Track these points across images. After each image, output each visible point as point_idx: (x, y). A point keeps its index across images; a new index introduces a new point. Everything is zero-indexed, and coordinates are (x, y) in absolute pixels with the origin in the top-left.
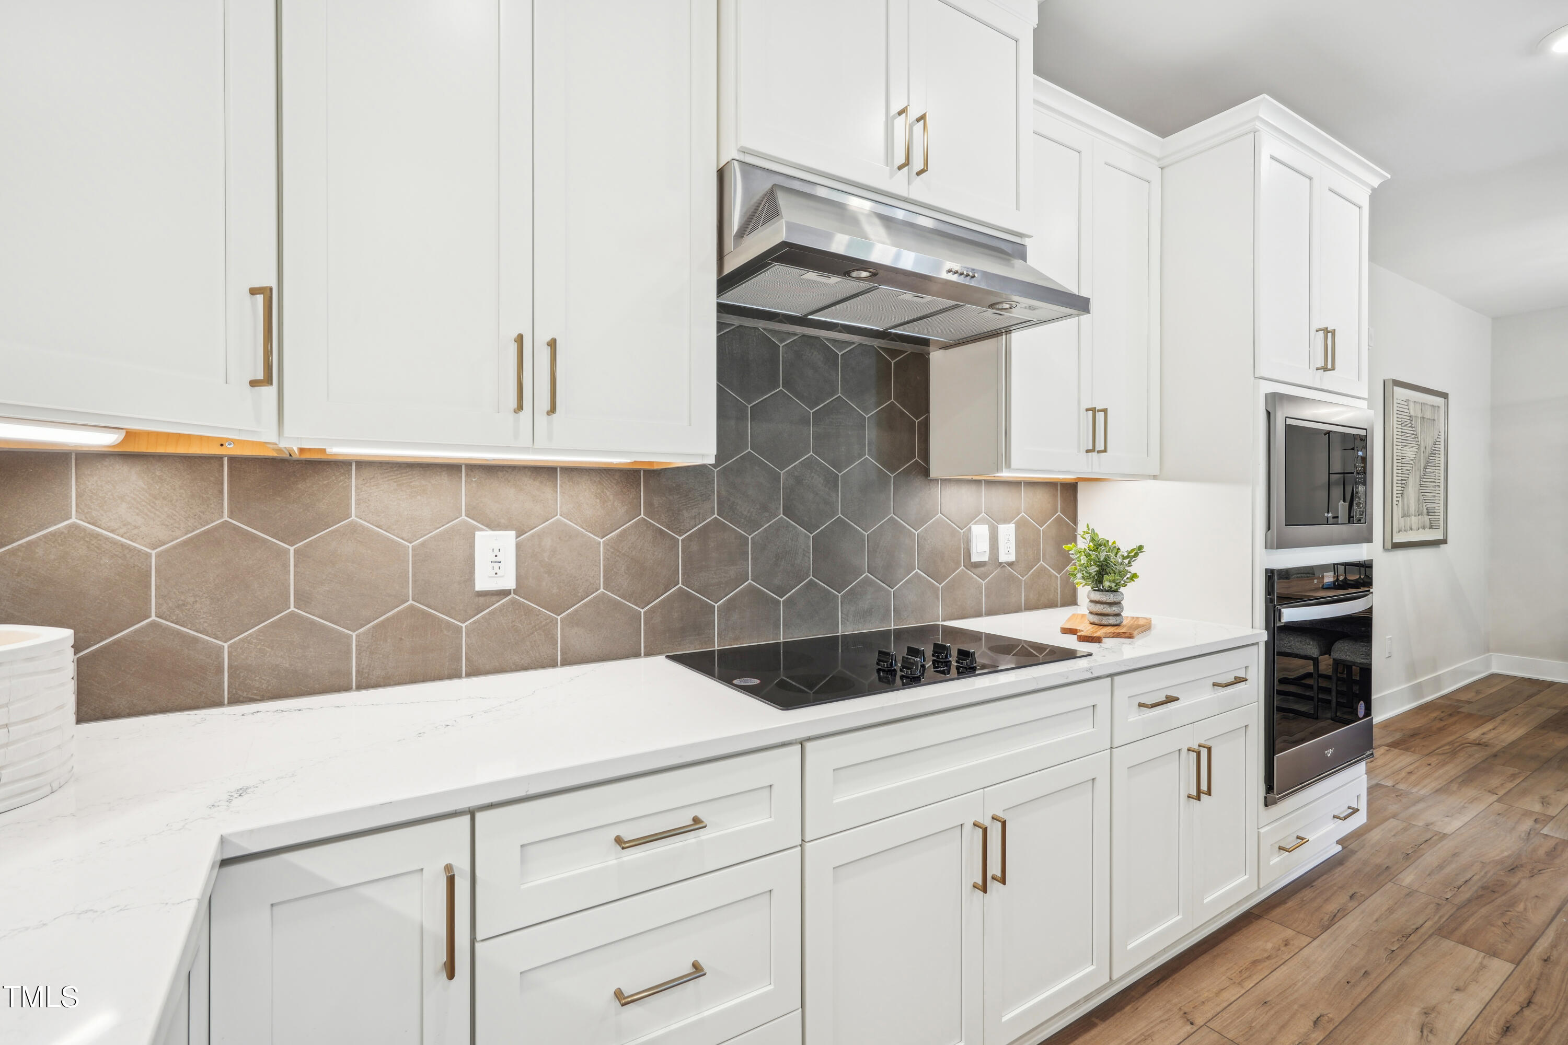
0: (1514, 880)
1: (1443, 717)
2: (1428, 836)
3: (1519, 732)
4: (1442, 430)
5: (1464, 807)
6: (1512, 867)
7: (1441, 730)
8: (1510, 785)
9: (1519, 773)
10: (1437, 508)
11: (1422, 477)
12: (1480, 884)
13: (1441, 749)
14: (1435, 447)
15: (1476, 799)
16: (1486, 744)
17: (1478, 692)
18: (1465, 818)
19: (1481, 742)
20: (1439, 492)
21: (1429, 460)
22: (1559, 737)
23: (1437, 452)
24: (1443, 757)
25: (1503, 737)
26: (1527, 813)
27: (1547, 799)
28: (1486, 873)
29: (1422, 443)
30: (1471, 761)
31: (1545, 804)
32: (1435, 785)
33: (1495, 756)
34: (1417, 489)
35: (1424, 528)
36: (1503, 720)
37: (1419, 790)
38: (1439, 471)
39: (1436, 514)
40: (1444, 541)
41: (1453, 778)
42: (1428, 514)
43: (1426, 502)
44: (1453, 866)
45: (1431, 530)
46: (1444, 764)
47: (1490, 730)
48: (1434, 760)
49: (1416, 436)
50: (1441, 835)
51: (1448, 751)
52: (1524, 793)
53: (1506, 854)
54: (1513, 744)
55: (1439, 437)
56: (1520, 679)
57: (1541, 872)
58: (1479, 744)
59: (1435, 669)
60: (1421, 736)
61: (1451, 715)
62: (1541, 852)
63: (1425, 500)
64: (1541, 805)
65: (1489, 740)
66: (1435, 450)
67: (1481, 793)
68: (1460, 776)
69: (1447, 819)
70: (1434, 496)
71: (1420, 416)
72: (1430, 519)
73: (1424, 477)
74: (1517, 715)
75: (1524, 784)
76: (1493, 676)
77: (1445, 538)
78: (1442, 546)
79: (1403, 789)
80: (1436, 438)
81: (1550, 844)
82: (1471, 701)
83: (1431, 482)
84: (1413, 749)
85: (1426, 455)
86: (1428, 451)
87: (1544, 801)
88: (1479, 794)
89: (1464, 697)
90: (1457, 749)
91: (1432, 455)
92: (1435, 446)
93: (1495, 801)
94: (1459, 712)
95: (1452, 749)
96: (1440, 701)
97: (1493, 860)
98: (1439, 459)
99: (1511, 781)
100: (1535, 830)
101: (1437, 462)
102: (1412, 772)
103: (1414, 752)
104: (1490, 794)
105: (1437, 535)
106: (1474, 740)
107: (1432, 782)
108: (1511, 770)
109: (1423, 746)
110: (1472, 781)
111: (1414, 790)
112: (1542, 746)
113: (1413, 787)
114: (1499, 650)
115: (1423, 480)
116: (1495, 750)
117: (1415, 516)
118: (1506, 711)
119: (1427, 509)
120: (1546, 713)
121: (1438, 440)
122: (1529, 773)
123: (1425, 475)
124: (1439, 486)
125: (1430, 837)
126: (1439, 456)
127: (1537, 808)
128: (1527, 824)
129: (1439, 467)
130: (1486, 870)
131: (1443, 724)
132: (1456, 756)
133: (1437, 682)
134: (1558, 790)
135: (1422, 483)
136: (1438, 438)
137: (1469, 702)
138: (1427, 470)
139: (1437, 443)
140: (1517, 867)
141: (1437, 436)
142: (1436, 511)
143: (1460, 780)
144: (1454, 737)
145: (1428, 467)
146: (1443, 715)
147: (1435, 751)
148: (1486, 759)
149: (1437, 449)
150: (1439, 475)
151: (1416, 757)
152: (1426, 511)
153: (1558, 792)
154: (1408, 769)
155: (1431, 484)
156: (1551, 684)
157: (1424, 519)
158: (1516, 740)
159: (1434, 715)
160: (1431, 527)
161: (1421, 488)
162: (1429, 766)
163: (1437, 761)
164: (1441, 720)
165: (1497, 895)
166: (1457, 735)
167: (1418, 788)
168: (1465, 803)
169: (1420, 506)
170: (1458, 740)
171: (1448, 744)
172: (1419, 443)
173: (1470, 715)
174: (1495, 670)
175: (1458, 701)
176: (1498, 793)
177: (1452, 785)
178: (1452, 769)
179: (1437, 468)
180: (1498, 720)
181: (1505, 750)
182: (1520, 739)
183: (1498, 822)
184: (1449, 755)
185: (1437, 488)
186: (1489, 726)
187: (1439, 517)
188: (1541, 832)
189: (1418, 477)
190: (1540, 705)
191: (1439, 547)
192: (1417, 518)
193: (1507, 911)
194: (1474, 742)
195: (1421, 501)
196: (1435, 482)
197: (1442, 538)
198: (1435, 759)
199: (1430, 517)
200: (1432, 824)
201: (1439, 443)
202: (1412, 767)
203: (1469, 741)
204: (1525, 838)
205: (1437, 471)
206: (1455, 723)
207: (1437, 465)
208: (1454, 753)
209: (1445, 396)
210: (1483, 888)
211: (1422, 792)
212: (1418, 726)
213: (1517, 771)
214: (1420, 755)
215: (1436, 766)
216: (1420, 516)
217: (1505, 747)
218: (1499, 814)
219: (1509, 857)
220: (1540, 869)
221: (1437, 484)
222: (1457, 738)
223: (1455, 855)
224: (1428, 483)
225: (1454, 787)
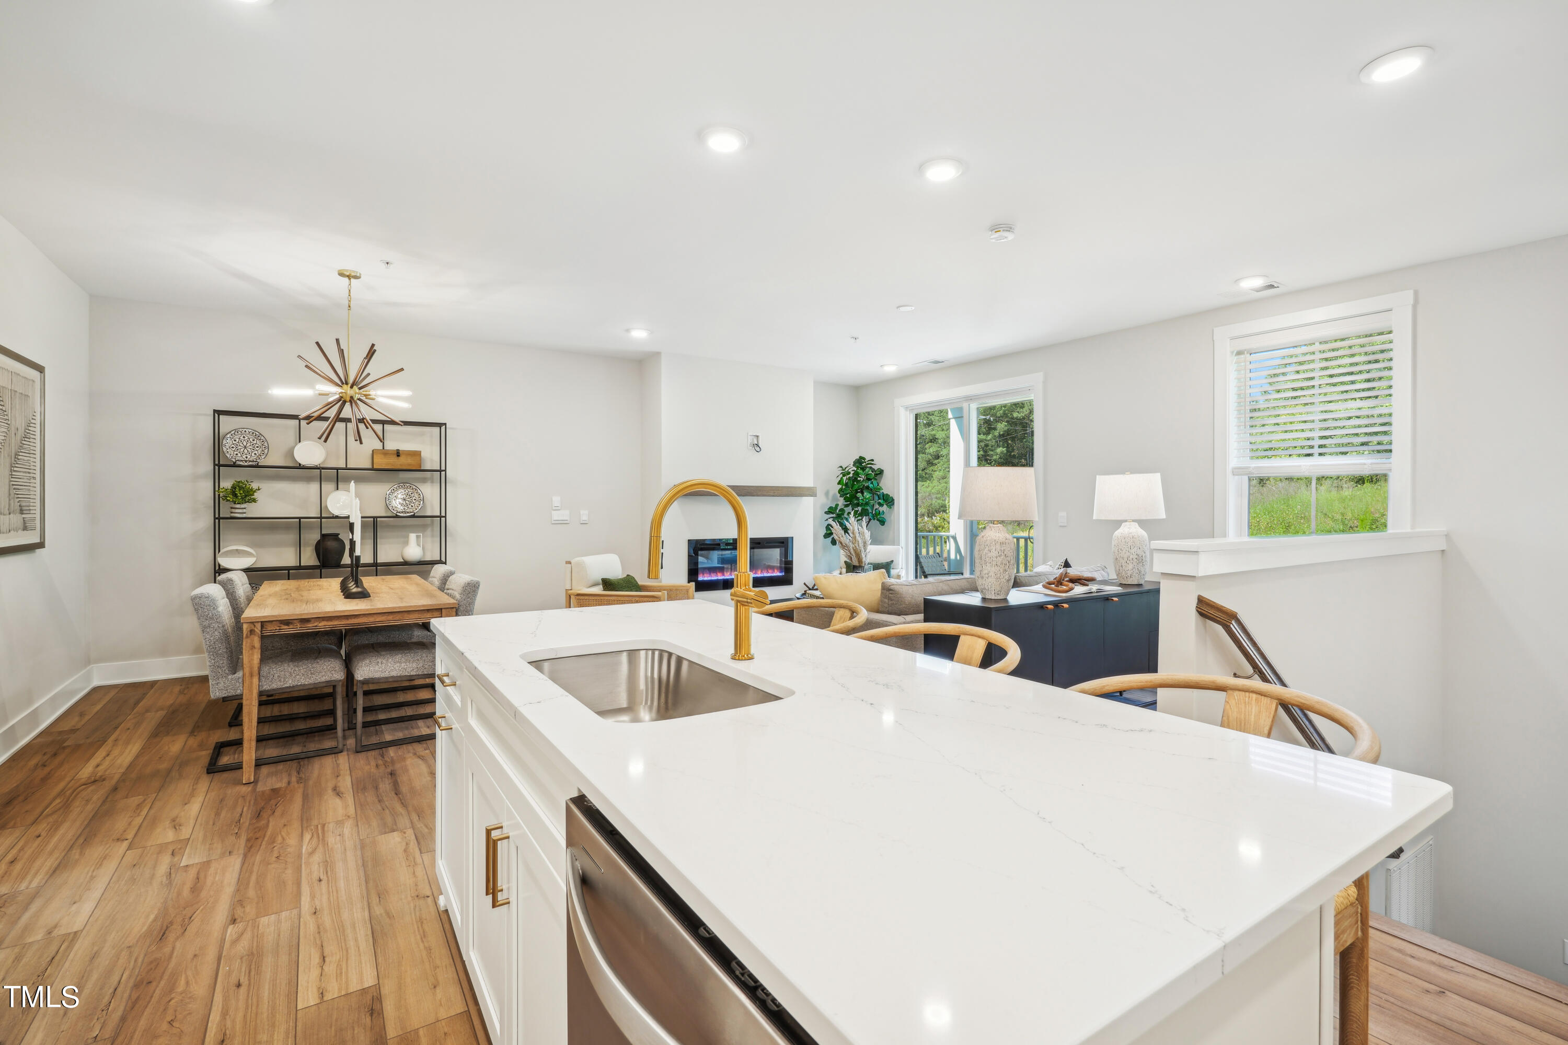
0: (167, 950)
1: (46, 761)
2: (53, 948)
3: (134, 749)
4: (38, 409)
5: (92, 878)
6: (163, 931)
7: (44, 780)
8: (138, 820)
9: (145, 800)
10: (32, 504)
11: (14, 465)
12: (131, 984)
13: (50, 807)
14: (29, 430)
15: (105, 858)
16: (103, 777)
17: (82, 715)
18: (96, 894)
19: (97, 778)
20: (34, 485)
21: (21, 447)
22: (173, 741)
23: (32, 436)
24: (55, 816)
25: (119, 761)
26: (162, 848)
27: (178, 819)
28: (136, 961)
29: (13, 422)
30: (90, 807)
31: (177, 828)
32: (50, 863)
33: (115, 789)
34: (7, 481)
35: (16, 530)
36: (115, 741)
37: (30, 883)
38: (34, 460)
39: (32, 512)
40: (41, 545)
41: (72, 842)
42: (22, 512)
43: (18, 498)
44: (95, 976)
45: (25, 531)
46: (55, 827)
47: (105, 758)
48: (42, 827)
49: (6, 413)
50: (71, 936)
51: (60, 805)
52: (152, 823)
53: (152, 917)
54: (131, 765)
55: (34, 417)
56: (123, 687)
57: (192, 918)
58: (95, 781)
59: (30, 702)
60: (21, 798)
61: (55, 755)
62: (186, 892)
63: (17, 494)
64: (174, 829)
65: (106, 771)
66: (29, 433)
67: (110, 846)
68: (80, 835)
69: (74, 908)
70: (29, 490)
71: (10, 388)
72: (24, 518)
73: (16, 465)
74: (129, 729)
75: (152, 812)
76: (96, 690)
77: (42, 541)
78: (38, 551)
79: (6, 892)
80: (31, 419)
81: (192, 873)
82: (76, 728)
83: (25, 472)
84: (12, 824)
85: (19, 437)
86: (21, 433)
87: (176, 825)
88: (107, 849)
89: (66, 726)
90: (70, 800)
91: (26, 439)
92: (30, 428)
93: (127, 850)
94: (64, 748)
95: (65, 800)
96: (39, 740)
97: (141, 936)
98: (34, 445)
99: (139, 815)
100: (175, 865)
101: (32, 448)
102: (16, 859)
103: (14, 827)
104: (119, 843)
105: (31, 538)
106: (89, 778)
107: (46, 860)
108: (134, 801)
109: (27, 811)
110: (95, 835)
111: (23, 886)
112: (160, 758)
113: (21, 882)
114: (100, 660)
115: (15, 469)
116: (114, 782)
117: (4, 515)
118: (116, 728)
119: (20, 506)
120: (154, 718)
121: (33, 421)
122: (154, 795)
123: (17, 464)
124: (34, 478)
125: (56, 949)
126: (34, 441)
127: (170, 836)
128: (165, 861)
129: (35, 454)
130: (135, 955)
131: (47, 770)
132: (72, 808)
133: (34, 717)
134: (186, 804)
135: (13, 473)
136: (33, 419)
137: (73, 731)
138: (19, 457)
139: (31, 425)
140: (167, 927)
141: (31, 416)
142: (31, 508)
143: (81, 840)
144: (62, 785)
145: (20, 454)
146: (46, 757)
147: (42, 813)
148: (107, 798)
149: (32, 432)
150: (34, 464)
151: (17, 833)
152: (18, 508)
153: (187, 805)
154: (10, 857)
155: (24, 474)
156: (153, 684)
157: (16, 519)
158: (134, 761)
159: (33, 762)
160: (25, 528)
161: (12, 479)
162: (40, 838)
163: (49, 826)
164: (45, 766)
165: (154, 984)
166: (67, 779)
167: (29, 878)
168: (94, 871)
169: (12, 501)
170: (69, 786)
171: (58, 795)
172: (9, 423)
173: (78, 747)
174: (97, 682)
175: (60, 733)
176: (128, 838)
177: (74, 851)
178: (68, 830)
179: (31, 455)
180: (110, 741)
181: (123, 778)
182: (137, 757)
183: (135, 877)
184: (61, 811)
185: (32, 481)
186: (101, 753)
187: (34, 516)
188: (181, 865)
189: (8, 465)
190: (147, 711)
191: (34, 552)
192: (8, 516)
193: (170, 1001)
194: (90, 781)
195: (12, 495)
196: (29, 473)
197: (39, 541)
198: (45, 825)
199: (24, 516)
200: (55, 927)
201: (34, 425)
202: (14, 852)
203: (83, 781)
204: (167, 882)
205: (32, 459)
206: (61, 764)
207: (32, 452)
208: (66, 806)
209: (40, 369)
210: (136, 986)
211: (34, 884)
212: (15, 785)
213: (141, 798)
214: (24, 828)
215: (47, 834)
216: (12, 515)
217: (124, 774)
218: (135, 865)
219: (155, 920)
220: (190, 915)
221: (32, 475)
222: (67, 785)
223: (93, 957)
224: (22, 474)
225: (75, 854)
